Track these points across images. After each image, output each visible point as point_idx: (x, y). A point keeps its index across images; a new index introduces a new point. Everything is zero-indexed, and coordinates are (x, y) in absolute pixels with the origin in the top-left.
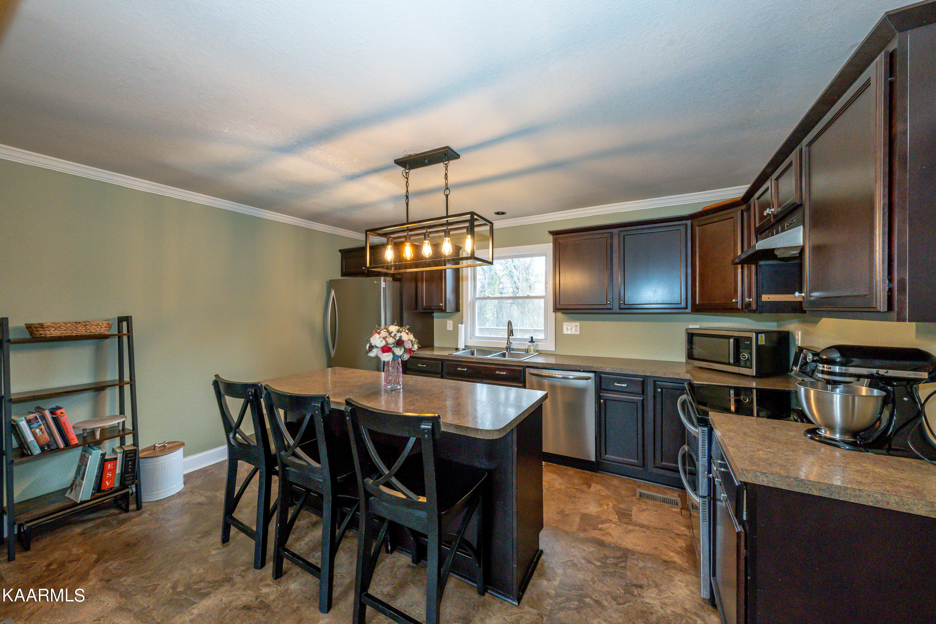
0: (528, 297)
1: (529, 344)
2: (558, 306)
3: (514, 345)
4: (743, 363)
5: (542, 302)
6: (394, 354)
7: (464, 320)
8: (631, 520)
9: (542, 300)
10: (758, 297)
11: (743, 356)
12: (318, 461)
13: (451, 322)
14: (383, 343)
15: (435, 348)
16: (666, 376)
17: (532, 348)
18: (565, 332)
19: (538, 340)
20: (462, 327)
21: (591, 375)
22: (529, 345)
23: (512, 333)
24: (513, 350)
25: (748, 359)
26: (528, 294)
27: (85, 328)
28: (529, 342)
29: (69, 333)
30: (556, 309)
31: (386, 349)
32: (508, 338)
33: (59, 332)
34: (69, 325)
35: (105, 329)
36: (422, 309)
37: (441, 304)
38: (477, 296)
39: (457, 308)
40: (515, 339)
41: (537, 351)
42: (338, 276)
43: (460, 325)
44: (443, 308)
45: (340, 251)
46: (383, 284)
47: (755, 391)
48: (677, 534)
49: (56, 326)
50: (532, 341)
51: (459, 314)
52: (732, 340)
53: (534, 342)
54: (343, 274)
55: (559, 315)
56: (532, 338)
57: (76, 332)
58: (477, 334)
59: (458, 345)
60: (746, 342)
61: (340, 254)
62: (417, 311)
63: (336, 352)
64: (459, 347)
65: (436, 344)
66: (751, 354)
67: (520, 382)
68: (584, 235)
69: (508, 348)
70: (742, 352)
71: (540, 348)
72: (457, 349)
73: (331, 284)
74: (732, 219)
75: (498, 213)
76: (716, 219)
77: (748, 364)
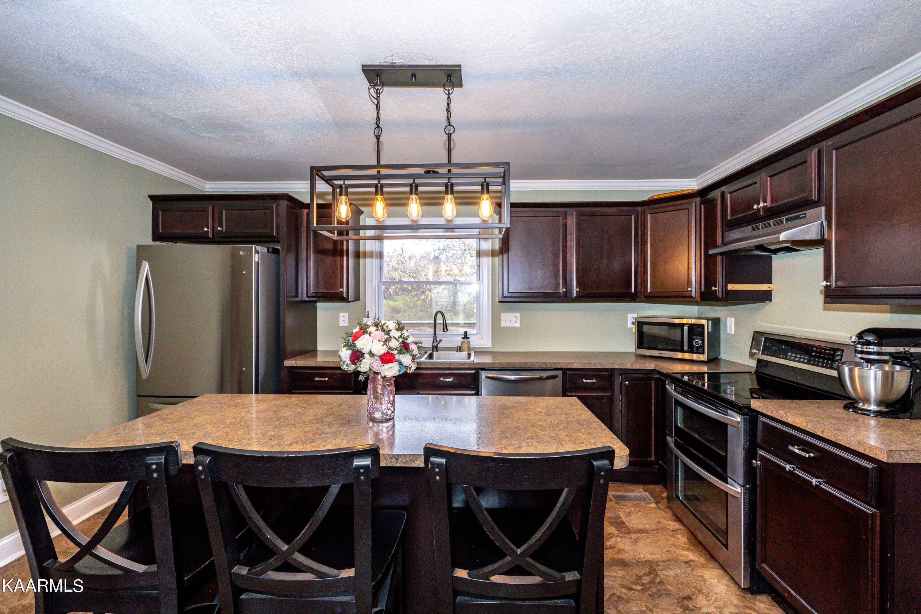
1: (462, 340)
2: (507, 294)
4: (695, 349)
8: (628, 529)
10: (725, 286)
11: (696, 343)
13: (346, 314)
15: (318, 353)
16: (633, 368)
17: (466, 346)
18: (503, 324)
19: (473, 336)
21: (560, 373)
22: (462, 342)
23: (446, 328)
25: (700, 346)
30: (504, 297)
32: (435, 335)
36: (308, 297)
37: (341, 290)
39: (358, 296)
42: (147, 239)
44: (345, 295)
45: (151, 197)
46: (256, 258)
47: (706, 375)
48: (672, 531)
50: (466, 336)
51: (358, 303)
52: (686, 328)
54: (156, 237)
56: (466, 333)
60: (698, 329)
61: (150, 203)
63: (152, 368)
66: (703, 340)
67: (472, 389)
68: (537, 212)
69: (435, 348)
70: (694, 339)
73: (140, 255)
74: (686, 211)
76: (669, 209)
77: (700, 350)
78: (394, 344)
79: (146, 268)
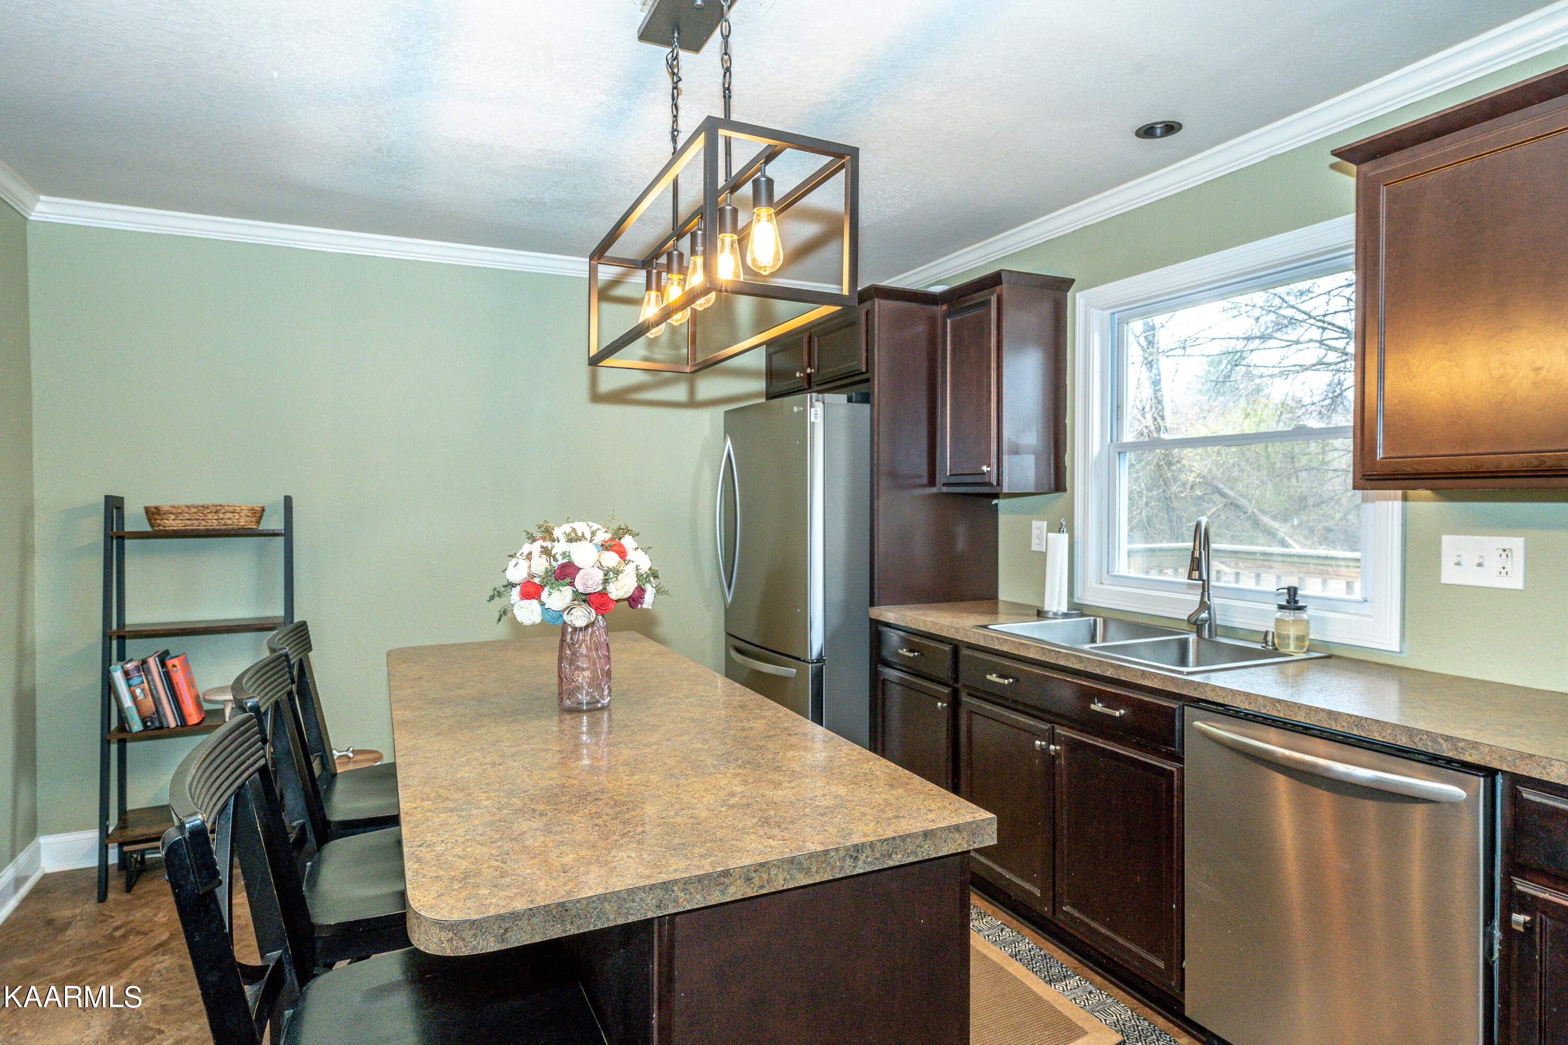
1: (1279, 614)
3: (1235, 616)
7: (1073, 518)
13: (1044, 524)
15: (1000, 604)
17: (1292, 633)
18: (1449, 575)
19: (1322, 604)
20: (1058, 543)
22: (1277, 620)
27: (216, 517)
28: (1281, 607)
29: (194, 525)
33: (180, 522)
34: (194, 510)
35: (248, 519)
36: (944, 484)
37: (985, 468)
38: (1128, 437)
39: (1056, 480)
40: (1237, 594)
41: (1318, 646)
43: (1051, 536)
44: (994, 480)
49: (177, 512)
50: (1292, 603)
51: (1062, 497)
53: (1301, 608)
56: (1292, 592)
57: (204, 523)
58: (1122, 567)
59: (1043, 600)
62: (934, 490)
64: (1046, 608)
65: (1003, 595)
67: (1169, 756)
69: (1205, 626)
71: (1333, 635)
72: (1040, 614)
75: (1147, 132)
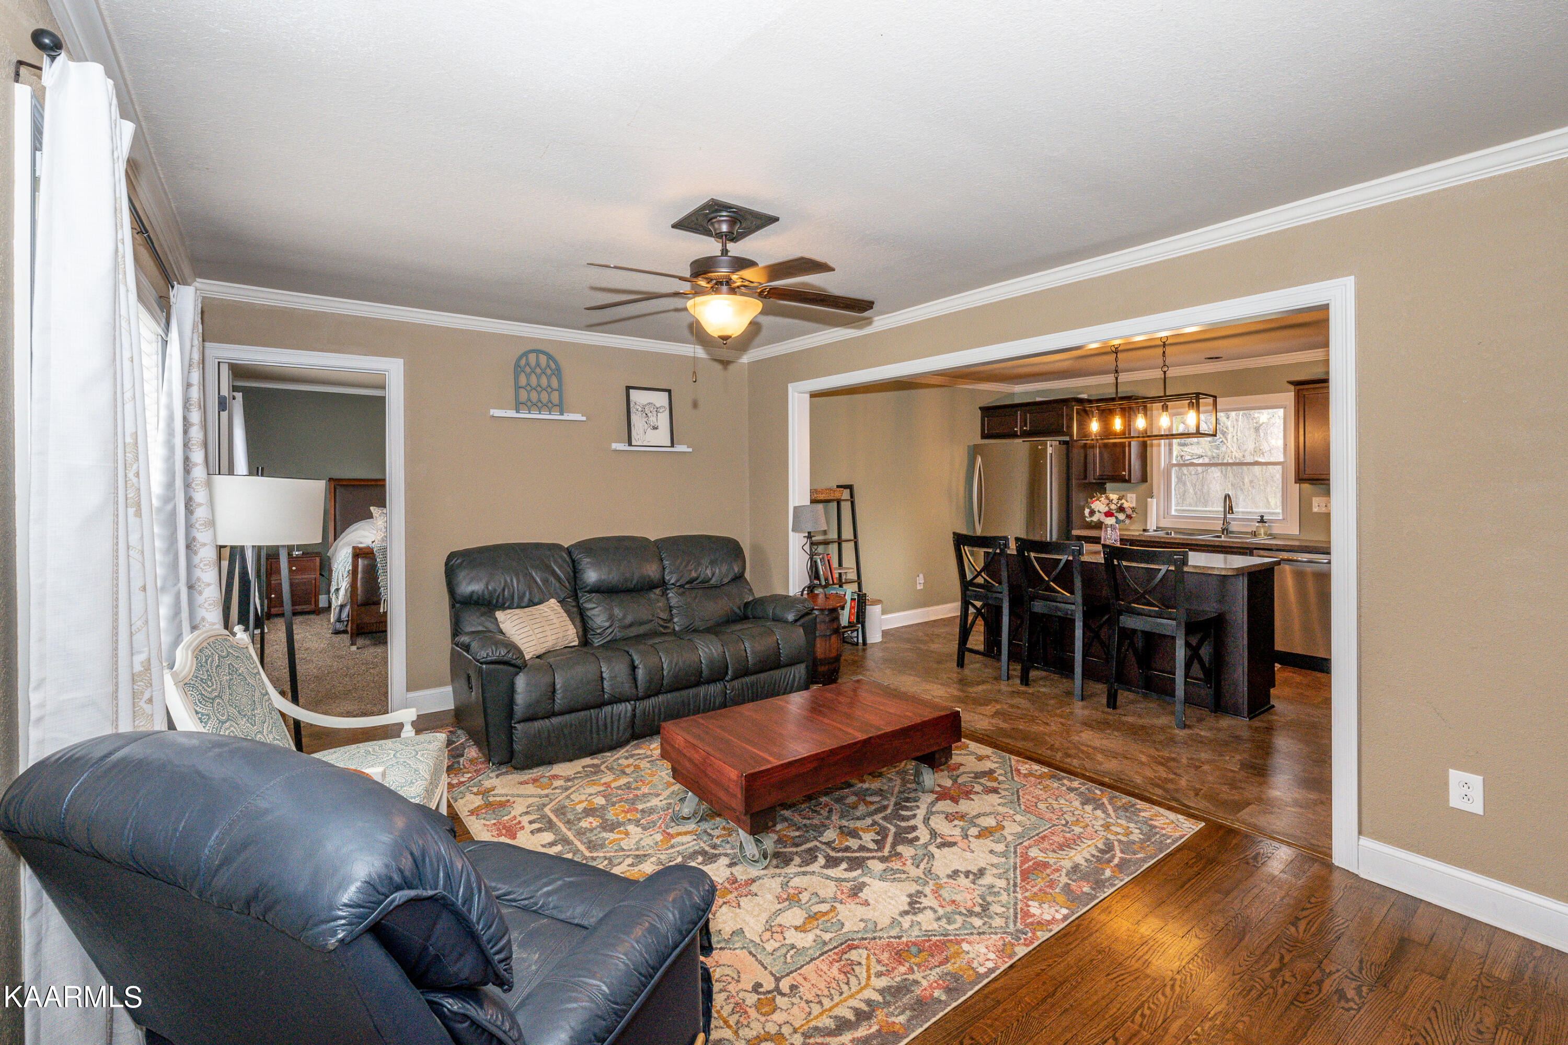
0: (1256, 463)
1: (1257, 525)
2: (1302, 476)
3: (1234, 527)
5: (1277, 471)
6: (1117, 518)
7: (1155, 491)
9: (1279, 468)
12: (1072, 593)
13: (1134, 496)
14: (1106, 509)
17: (1262, 531)
18: (1316, 509)
19: (1272, 521)
20: (1153, 503)
22: (1257, 527)
23: (1232, 511)
24: (1232, 532)
26: (1256, 459)
27: (833, 494)
28: (1258, 522)
29: (827, 497)
30: (1299, 479)
31: (1109, 514)
32: (1225, 517)
33: (823, 496)
34: (827, 491)
35: (841, 495)
36: (1094, 479)
37: (1123, 472)
38: (1174, 462)
39: (1144, 479)
40: (1234, 519)
41: (1270, 535)
42: (979, 441)
43: (1149, 500)
44: (1127, 476)
45: (980, 408)
46: (1050, 450)
49: (822, 492)
50: (1262, 521)
51: (1146, 485)
53: (1265, 523)
54: (984, 436)
55: (1306, 486)
56: (1262, 517)
57: (830, 497)
58: (1176, 512)
59: (1146, 524)
61: (980, 412)
62: (1087, 481)
64: (1148, 528)
69: (1225, 531)
71: (1275, 531)
72: (1145, 530)
73: (975, 451)
78: (1113, 507)
79: (979, 459)
